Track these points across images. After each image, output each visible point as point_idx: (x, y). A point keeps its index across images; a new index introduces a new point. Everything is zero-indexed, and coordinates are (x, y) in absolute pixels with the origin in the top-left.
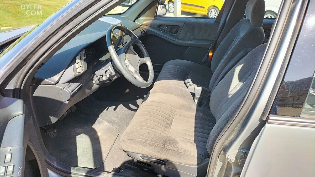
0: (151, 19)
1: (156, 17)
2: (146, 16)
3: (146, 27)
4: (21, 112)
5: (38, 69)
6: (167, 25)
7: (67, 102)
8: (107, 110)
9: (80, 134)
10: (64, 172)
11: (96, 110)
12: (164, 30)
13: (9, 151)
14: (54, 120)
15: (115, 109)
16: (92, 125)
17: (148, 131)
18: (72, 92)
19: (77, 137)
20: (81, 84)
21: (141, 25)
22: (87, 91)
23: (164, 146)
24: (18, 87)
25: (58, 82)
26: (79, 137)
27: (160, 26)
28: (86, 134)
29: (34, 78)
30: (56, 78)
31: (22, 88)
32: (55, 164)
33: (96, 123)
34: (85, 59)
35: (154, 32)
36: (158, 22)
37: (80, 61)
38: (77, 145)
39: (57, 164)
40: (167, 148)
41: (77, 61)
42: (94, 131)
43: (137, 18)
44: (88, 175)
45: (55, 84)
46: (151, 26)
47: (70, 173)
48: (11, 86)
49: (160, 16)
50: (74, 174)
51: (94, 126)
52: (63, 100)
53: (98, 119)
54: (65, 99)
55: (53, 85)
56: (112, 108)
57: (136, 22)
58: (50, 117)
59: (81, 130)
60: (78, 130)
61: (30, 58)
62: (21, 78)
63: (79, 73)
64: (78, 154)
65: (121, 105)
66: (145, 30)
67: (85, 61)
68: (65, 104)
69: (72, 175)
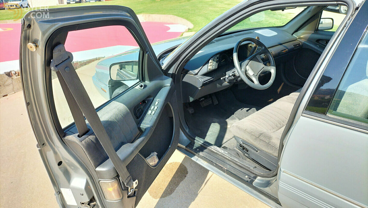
0: (310, 33)
1: (317, 30)
2: (306, 30)
3: (303, 41)
4: (169, 85)
5: (186, 63)
6: (327, 40)
7: (200, 88)
8: (241, 110)
9: (215, 123)
10: (192, 138)
11: (233, 108)
12: (322, 44)
13: (158, 100)
14: (191, 99)
15: (247, 111)
16: (226, 119)
17: (253, 124)
18: (204, 82)
19: (212, 124)
20: (213, 79)
21: (298, 38)
22: (218, 85)
23: (259, 137)
24: (174, 73)
25: (197, 74)
26: (213, 124)
27: (318, 40)
28: (219, 124)
29: (184, 69)
30: (196, 71)
31: (176, 74)
32: (187, 131)
33: (230, 118)
34: (217, 61)
35: (309, 46)
36: (317, 36)
37: (212, 61)
38: (210, 129)
39: (189, 131)
40: (261, 138)
41: (210, 61)
42: (226, 124)
43: (296, 31)
44: (204, 143)
45: (195, 75)
46: (310, 40)
47: (195, 139)
48: (171, 71)
49: (322, 30)
50: (197, 140)
51: (227, 120)
52: (198, 87)
53: (232, 116)
54: (199, 86)
55: (194, 75)
56: (245, 109)
57: (294, 35)
58: (190, 97)
59: (217, 120)
60: (215, 120)
61: (182, 56)
62: (176, 67)
63: (210, 69)
64: (207, 134)
65: (255, 108)
66: (301, 44)
67: (216, 62)
68: (199, 89)
69: (195, 141)
